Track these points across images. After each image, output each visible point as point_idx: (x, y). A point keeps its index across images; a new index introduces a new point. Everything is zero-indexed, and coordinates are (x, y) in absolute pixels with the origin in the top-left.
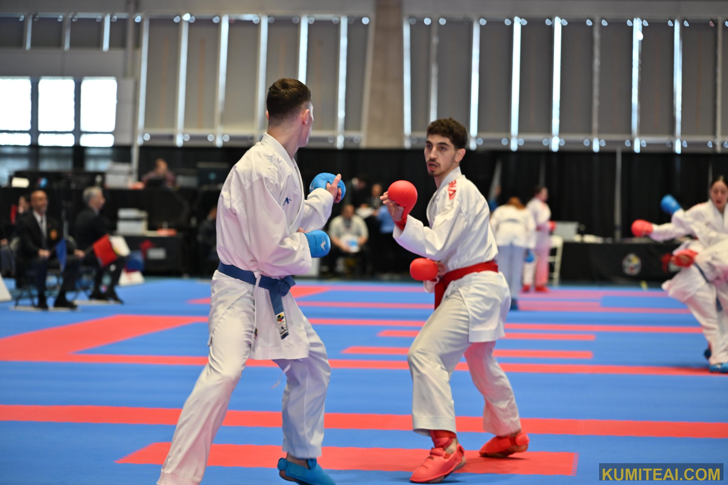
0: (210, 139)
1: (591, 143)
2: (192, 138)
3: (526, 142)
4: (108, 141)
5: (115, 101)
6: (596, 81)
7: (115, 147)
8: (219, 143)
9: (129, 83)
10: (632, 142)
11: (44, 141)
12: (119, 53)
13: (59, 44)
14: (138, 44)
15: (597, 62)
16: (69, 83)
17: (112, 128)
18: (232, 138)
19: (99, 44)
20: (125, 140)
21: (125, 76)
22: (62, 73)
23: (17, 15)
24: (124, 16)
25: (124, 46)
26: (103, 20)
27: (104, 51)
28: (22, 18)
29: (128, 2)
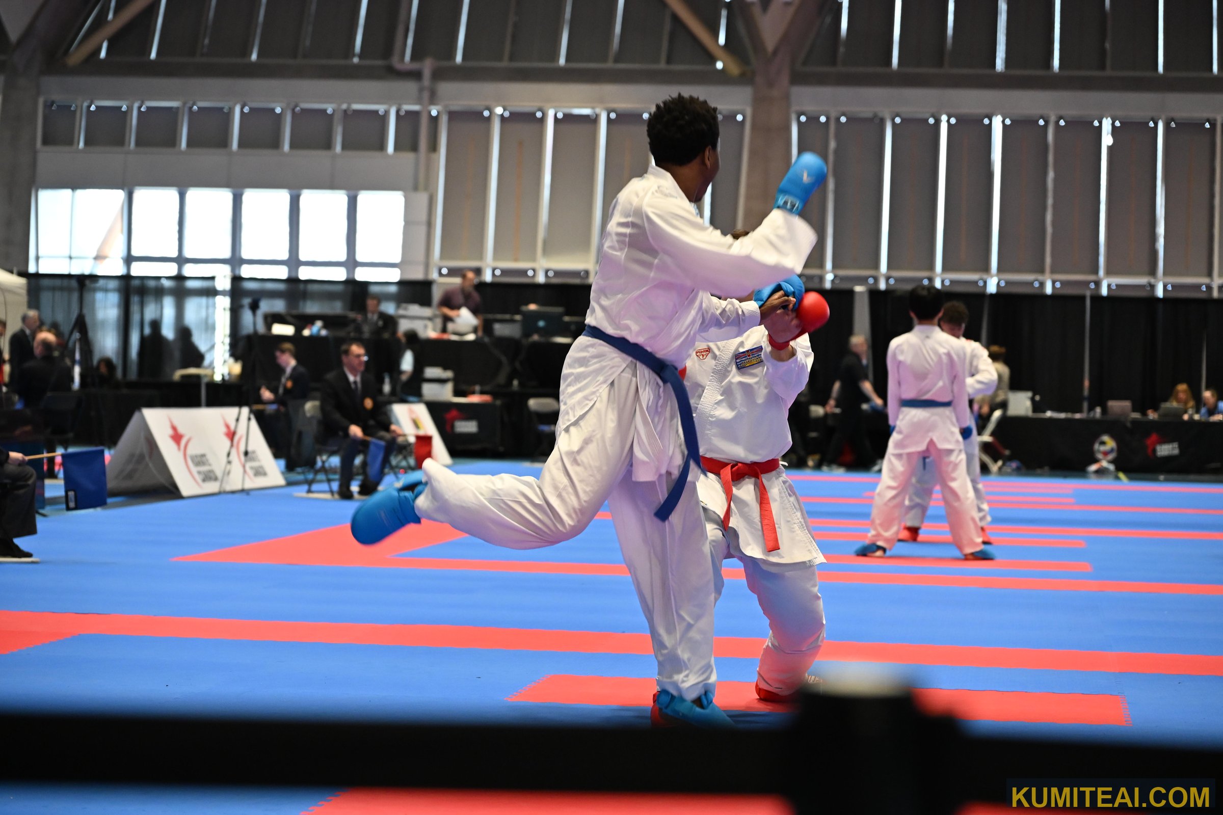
0: (530, 273)
1: (1042, 284)
2: (505, 272)
3: (952, 282)
4: (394, 275)
5: (403, 223)
6: (1050, 201)
7: (401, 283)
8: (541, 279)
9: (422, 198)
10: (1098, 284)
11: (305, 273)
12: (408, 157)
13: (328, 145)
14: (433, 147)
15: (1051, 175)
16: (340, 198)
17: (397, 259)
18: (558, 273)
19: (382, 147)
20: (417, 275)
21: (416, 188)
22: (332, 185)
23: (271, 105)
24: (416, 108)
25: (414, 148)
26: (387, 113)
27: (388, 155)
28: (278, 110)
29: (421, 90)
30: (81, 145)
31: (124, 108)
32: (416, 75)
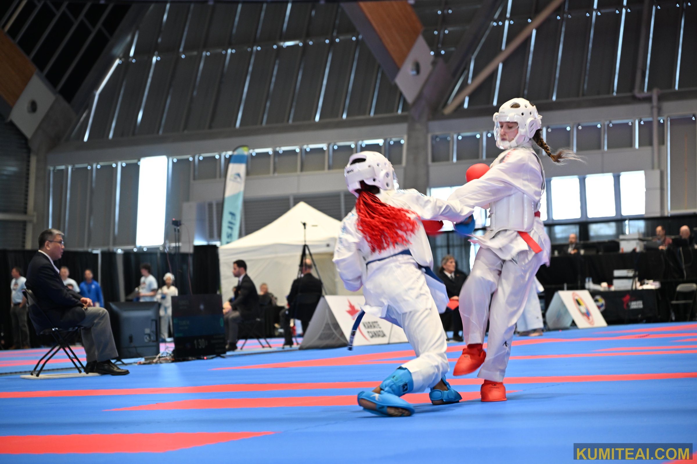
9: (656, 173)
12: (648, 149)
13: (599, 146)
14: (663, 141)
16: (609, 178)
17: (643, 212)
19: (631, 144)
21: (653, 168)
22: (603, 171)
23: (564, 126)
24: (650, 119)
25: (651, 144)
26: (633, 124)
27: (636, 150)
28: (568, 129)
29: (652, 108)
30: (455, 160)
31: (478, 136)
32: (648, 99)
